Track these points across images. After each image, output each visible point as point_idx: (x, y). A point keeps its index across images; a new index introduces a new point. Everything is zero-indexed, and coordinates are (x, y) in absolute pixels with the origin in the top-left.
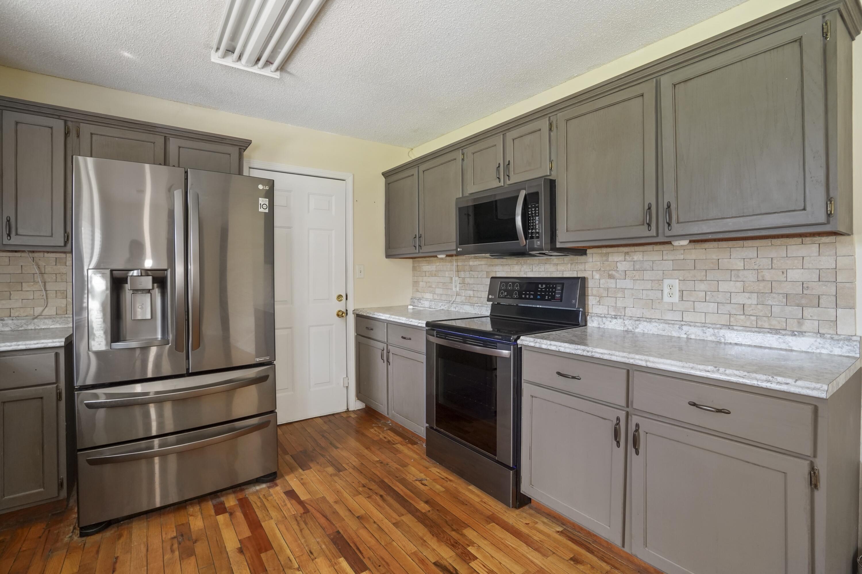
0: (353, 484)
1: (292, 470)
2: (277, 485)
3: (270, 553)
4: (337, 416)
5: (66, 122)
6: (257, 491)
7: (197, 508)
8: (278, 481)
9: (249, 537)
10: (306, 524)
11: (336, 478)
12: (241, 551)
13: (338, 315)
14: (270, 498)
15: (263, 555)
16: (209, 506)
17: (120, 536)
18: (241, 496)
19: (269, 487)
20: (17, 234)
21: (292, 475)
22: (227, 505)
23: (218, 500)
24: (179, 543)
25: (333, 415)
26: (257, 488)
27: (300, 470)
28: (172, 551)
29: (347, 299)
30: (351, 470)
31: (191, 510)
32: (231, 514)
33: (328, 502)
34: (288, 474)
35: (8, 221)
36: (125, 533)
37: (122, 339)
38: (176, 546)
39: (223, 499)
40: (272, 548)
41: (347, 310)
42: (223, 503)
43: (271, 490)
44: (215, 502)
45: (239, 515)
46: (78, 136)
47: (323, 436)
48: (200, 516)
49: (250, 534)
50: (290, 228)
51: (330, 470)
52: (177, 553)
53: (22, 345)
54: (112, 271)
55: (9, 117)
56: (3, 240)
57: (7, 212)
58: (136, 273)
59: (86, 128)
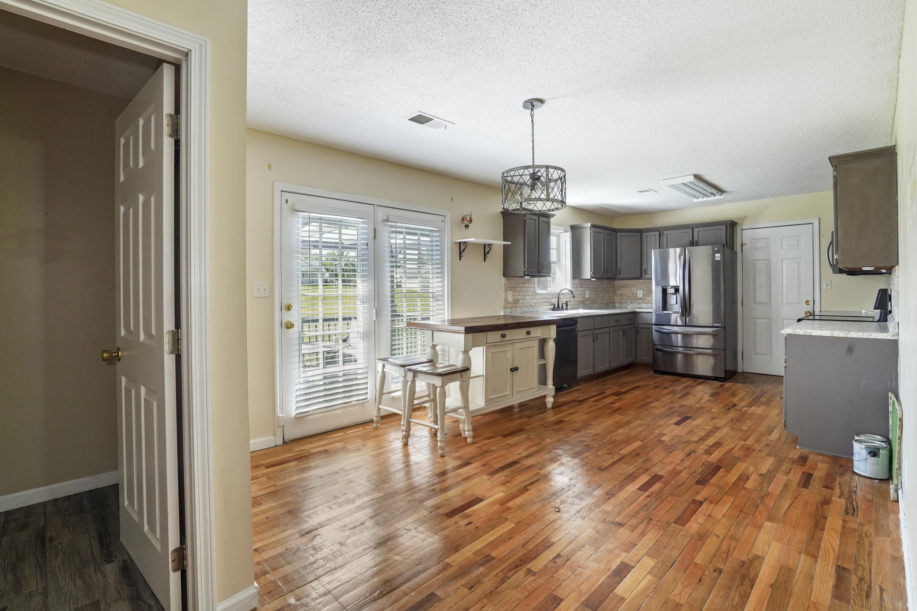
2: (722, 383)
3: (692, 388)
5: (659, 232)
7: (688, 378)
8: (724, 382)
9: (693, 385)
10: (713, 389)
11: (747, 388)
12: (686, 386)
13: (806, 314)
14: (714, 383)
15: (689, 388)
16: (692, 379)
17: (663, 376)
18: (707, 380)
19: (718, 382)
20: (648, 274)
21: (733, 383)
22: (697, 381)
23: (699, 379)
24: (674, 380)
27: (739, 383)
31: (686, 378)
35: (645, 270)
37: (667, 310)
40: (694, 388)
41: (814, 311)
44: (695, 379)
47: (774, 381)
50: (769, 260)
51: (751, 387)
52: (671, 381)
53: (644, 310)
54: (662, 286)
55: (645, 235)
56: (644, 276)
57: (644, 267)
58: (669, 287)
59: (665, 232)
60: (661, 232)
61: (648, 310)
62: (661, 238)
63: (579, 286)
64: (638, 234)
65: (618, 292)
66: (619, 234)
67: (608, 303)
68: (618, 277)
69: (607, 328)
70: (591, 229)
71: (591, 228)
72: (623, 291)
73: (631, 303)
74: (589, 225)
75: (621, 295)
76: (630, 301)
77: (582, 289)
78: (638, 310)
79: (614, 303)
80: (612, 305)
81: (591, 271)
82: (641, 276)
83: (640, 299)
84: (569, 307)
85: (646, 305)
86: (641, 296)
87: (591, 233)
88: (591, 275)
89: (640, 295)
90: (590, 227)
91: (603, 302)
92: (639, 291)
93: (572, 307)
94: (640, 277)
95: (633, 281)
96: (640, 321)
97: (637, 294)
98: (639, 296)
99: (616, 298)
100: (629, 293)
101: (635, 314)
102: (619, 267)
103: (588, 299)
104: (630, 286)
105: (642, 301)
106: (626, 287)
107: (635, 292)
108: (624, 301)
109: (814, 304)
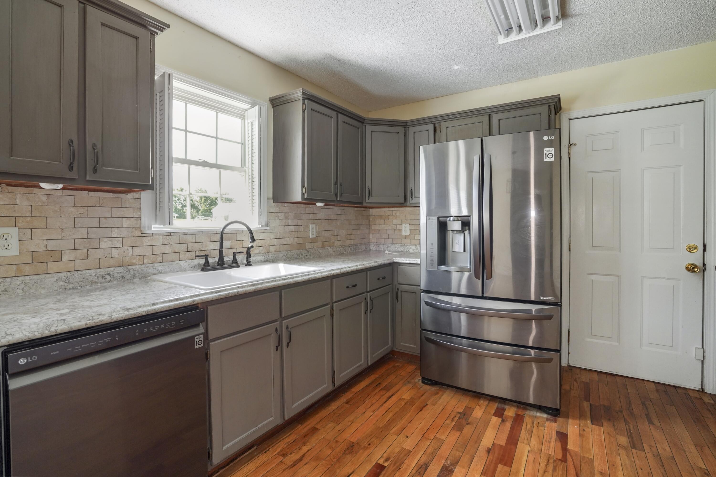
0: (640, 471)
1: (581, 416)
2: (556, 421)
3: (506, 468)
4: (679, 391)
5: (434, 124)
6: (536, 417)
7: (486, 403)
8: (560, 420)
9: (501, 446)
10: (554, 469)
11: (623, 452)
12: (489, 451)
13: (688, 269)
14: (540, 428)
15: (500, 466)
16: (495, 406)
17: (437, 393)
18: (520, 412)
19: (548, 419)
20: (415, 197)
21: (577, 422)
22: (506, 413)
23: (503, 406)
24: (459, 418)
25: (676, 387)
26: (538, 414)
27: (589, 422)
28: (452, 420)
29: (705, 250)
30: (650, 455)
31: (481, 402)
32: (503, 421)
33: (593, 467)
34: (574, 418)
35: (411, 190)
36: (441, 393)
37: (447, 264)
38: (456, 418)
39: (507, 407)
40: (511, 467)
41: (704, 265)
42: (504, 410)
43: (548, 423)
44: (501, 406)
45: (508, 425)
46: (440, 132)
47: (643, 404)
48: (483, 409)
49: (504, 445)
50: (617, 171)
51: (623, 440)
52: (454, 423)
53: (408, 261)
54: (438, 217)
55: (411, 130)
56: (410, 201)
57: (411, 185)
58: (452, 219)
59: (444, 125)
60: (437, 125)
61: (413, 259)
62: (437, 135)
63: (291, 216)
64: (401, 130)
65: (373, 227)
66: (369, 128)
67: (356, 245)
68: (367, 201)
69: (327, 304)
70: (304, 103)
71: (304, 100)
72: (382, 226)
73: (393, 244)
74: (299, 94)
75: (379, 231)
76: (390, 240)
77: (299, 222)
78: (398, 260)
79: (368, 244)
80: (364, 247)
81: (303, 186)
82: (406, 200)
83: (406, 237)
84: (253, 259)
85: (413, 247)
86: (408, 233)
87: (303, 111)
88: (303, 194)
89: (405, 231)
90: (301, 98)
91: (348, 242)
92: (404, 225)
93: (261, 258)
94: (402, 201)
95: (396, 209)
96: (401, 280)
97: (400, 230)
98: (404, 233)
99: (371, 236)
100: (390, 228)
101: (392, 265)
102: (368, 183)
103: (313, 240)
104: (391, 218)
105: (408, 241)
106: (386, 218)
107: (398, 227)
108: (382, 241)
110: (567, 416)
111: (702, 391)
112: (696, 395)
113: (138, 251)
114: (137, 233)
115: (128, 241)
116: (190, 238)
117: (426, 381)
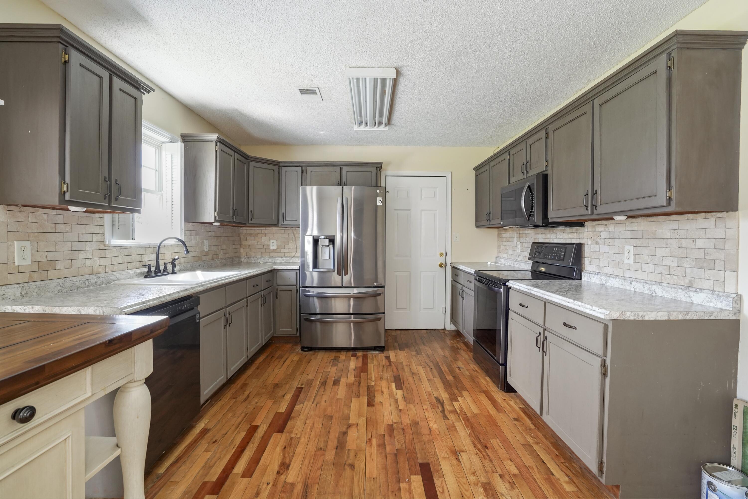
0: (421, 361)
1: (395, 349)
2: (383, 353)
3: (365, 374)
4: (436, 331)
5: (302, 168)
6: (373, 353)
7: (345, 353)
8: (385, 352)
9: (360, 367)
10: (387, 369)
11: (414, 357)
12: (354, 370)
13: (440, 265)
14: (377, 357)
15: (362, 374)
16: (350, 353)
17: (314, 354)
18: (365, 353)
19: (379, 353)
20: (286, 220)
21: (393, 351)
22: (357, 355)
23: (355, 352)
24: (333, 361)
25: (435, 330)
26: (374, 352)
27: (399, 350)
28: (330, 363)
30: (424, 356)
31: (342, 353)
32: (357, 358)
33: (403, 365)
34: (391, 350)
35: (283, 214)
36: (316, 354)
37: (317, 267)
38: (332, 362)
39: (357, 352)
40: (367, 372)
41: (446, 263)
42: (356, 354)
43: (379, 354)
44: (353, 353)
45: (361, 359)
46: (306, 173)
47: (421, 339)
48: (345, 355)
49: (361, 366)
50: (409, 210)
51: (414, 353)
52: (331, 364)
53: (285, 267)
54: (313, 236)
55: (284, 169)
56: (281, 223)
57: (282, 210)
58: (322, 237)
59: (309, 169)
60: (304, 168)
61: (290, 266)
62: (303, 178)
63: (194, 233)
64: (275, 168)
65: (244, 243)
66: (252, 164)
67: (233, 258)
68: (250, 222)
69: (243, 299)
70: (216, 145)
71: (217, 143)
72: (252, 242)
73: (262, 256)
74: (214, 138)
75: (249, 246)
76: (260, 254)
77: (198, 238)
78: (276, 267)
79: (239, 257)
80: (237, 260)
81: (215, 211)
82: (278, 222)
83: (273, 251)
84: (177, 268)
85: (280, 259)
86: (275, 248)
87: (216, 151)
88: (215, 217)
89: (273, 246)
90: (214, 141)
91: (227, 256)
92: (271, 241)
93: (182, 267)
94: (276, 223)
95: (264, 228)
96: (279, 282)
97: (269, 246)
98: (272, 248)
99: (242, 250)
100: (259, 244)
101: (273, 272)
102: (251, 208)
103: (207, 253)
104: (260, 235)
105: (275, 254)
106: (256, 235)
107: (267, 243)
108: (252, 254)
109: (446, 256)
110: (388, 350)
111: (445, 329)
112: (442, 331)
113: (103, 262)
114: (102, 247)
115: (96, 254)
116: (133, 251)
117: (304, 349)
